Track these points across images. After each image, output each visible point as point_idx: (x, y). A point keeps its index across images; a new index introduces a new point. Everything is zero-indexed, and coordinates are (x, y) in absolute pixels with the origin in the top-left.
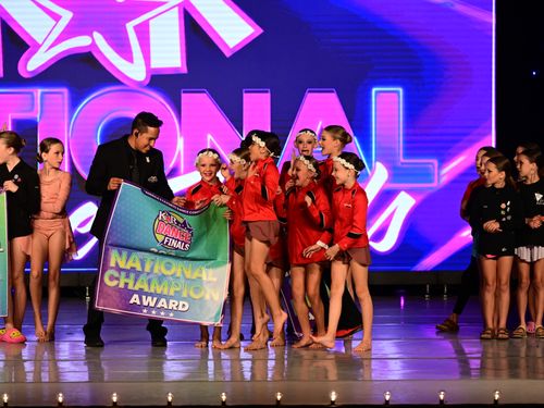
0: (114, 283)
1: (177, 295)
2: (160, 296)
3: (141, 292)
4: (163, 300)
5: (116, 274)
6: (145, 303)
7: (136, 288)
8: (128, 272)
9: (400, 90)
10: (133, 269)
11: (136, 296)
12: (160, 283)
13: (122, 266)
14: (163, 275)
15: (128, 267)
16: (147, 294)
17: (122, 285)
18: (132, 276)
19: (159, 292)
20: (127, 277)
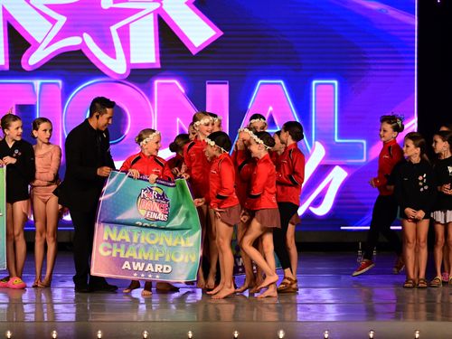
0: (108, 253)
1: (162, 261)
2: (147, 262)
3: (131, 260)
4: (150, 265)
5: (109, 246)
6: (135, 268)
7: (127, 256)
8: (119, 244)
9: (336, 82)
10: (123, 240)
11: (127, 263)
12: (147, 250)
13: (113, 238)
14: (149, 244)
15: (119, 239)
16: (136, 261)
17: (114, 255)
18: (123, 246)
19: (146, 258)
20: (119, 247)
